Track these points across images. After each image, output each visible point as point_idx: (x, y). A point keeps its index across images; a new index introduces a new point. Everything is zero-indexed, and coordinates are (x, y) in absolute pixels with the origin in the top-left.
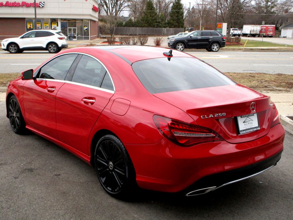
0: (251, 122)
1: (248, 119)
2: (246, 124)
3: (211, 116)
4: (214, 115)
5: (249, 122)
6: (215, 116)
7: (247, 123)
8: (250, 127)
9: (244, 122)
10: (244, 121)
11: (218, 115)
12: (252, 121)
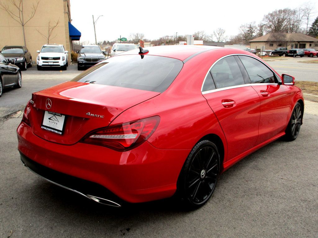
1: (54, 117)
2: (50, 122)
5: (54, 122)
7: (52, 121)
8: (53, 127)
9: (50, 119)
10: (49, 118)
12: (57, 122)
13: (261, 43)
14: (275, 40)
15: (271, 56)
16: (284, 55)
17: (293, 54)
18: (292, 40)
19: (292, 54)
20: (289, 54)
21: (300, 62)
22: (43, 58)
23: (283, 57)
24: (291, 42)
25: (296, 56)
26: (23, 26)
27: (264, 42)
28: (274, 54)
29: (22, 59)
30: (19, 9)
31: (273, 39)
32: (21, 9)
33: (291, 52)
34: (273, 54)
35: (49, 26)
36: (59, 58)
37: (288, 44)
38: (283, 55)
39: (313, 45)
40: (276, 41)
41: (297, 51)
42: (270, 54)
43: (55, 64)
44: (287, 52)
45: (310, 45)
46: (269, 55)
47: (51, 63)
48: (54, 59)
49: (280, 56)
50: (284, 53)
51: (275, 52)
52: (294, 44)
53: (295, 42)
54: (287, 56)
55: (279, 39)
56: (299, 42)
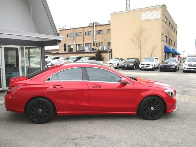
22: (142, 64)
26: (140, 48)
29: (132, 64)
30: (138, 40)
32: (140, 40)
35: (153, 48)
36: (150, 65)
43: (147, 67)
47: (145, 67)
48: (147, 65)
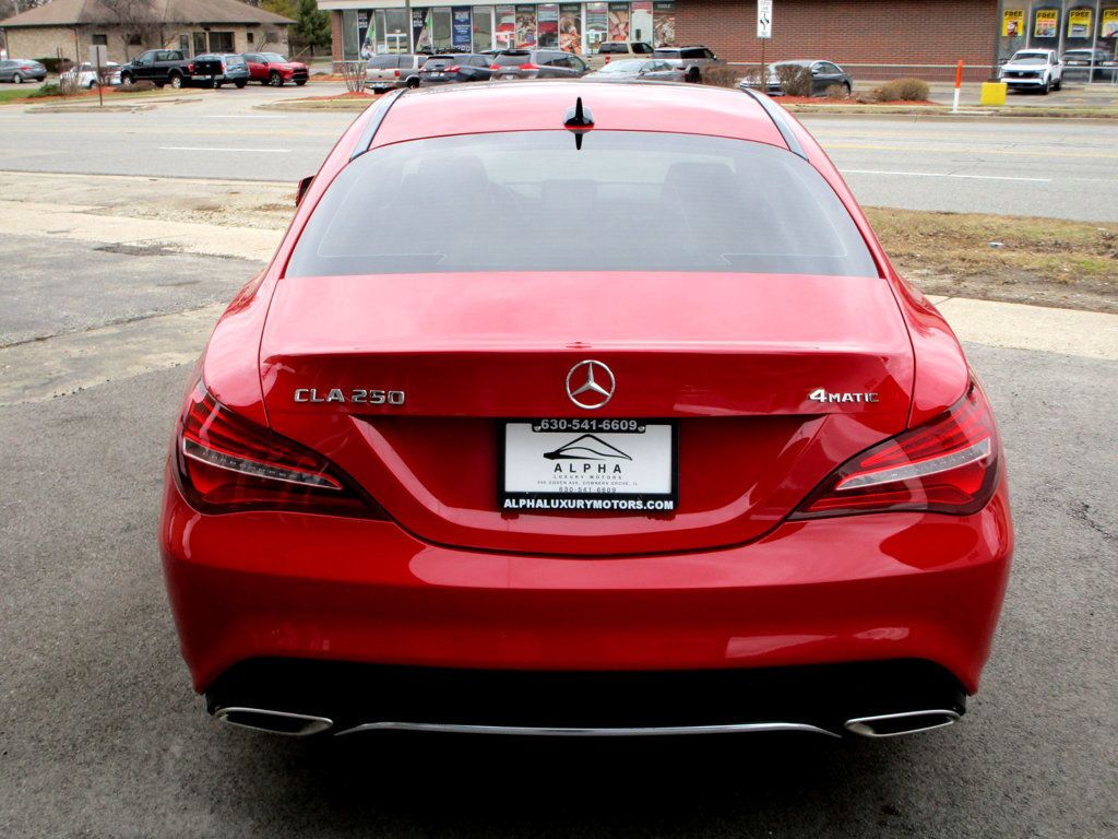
0: (610, 463)
1: (588, 442)
3: (335, 395)
4: (348, 394)
5: (593, 463)
6: (355, 398)
7: (578, 463)
8: (594, 489)
9: (550, 456)
10: (552, 450)
11: (369, 397)
13: (52, 31)
14: (114, 19)
15: (120, 89)
16: (177, 82)
17: (209, 77)
18: (179, 19)
19: (205, 77)
20: (194, 77)
21: (263, 108)
23: (173, 91)
24: (177, 25)
25: (221, 82)
27: (69, 26)
28: (133, 81)
31: (102, 14)
33: (201, 67)
34: (127, 81)
37: (167, 35)
38: (169, 81)
39: (259, 35)
40: (118, 24)
41: (224, 64)
42: (116, 81)
44: (185, 69)
45: (250, 38)
46: (109, 85)
49: (160, 84)
50: (175, 73)
51: (133, 70)
52: (189, 33)
53: (191, 25)
54: (187, 83)
55: (128, 13)
56: (206, 26)
